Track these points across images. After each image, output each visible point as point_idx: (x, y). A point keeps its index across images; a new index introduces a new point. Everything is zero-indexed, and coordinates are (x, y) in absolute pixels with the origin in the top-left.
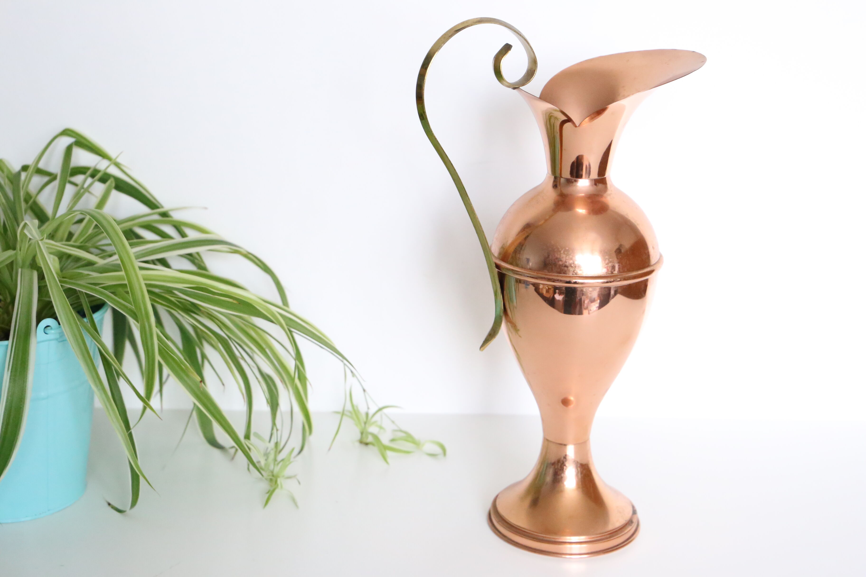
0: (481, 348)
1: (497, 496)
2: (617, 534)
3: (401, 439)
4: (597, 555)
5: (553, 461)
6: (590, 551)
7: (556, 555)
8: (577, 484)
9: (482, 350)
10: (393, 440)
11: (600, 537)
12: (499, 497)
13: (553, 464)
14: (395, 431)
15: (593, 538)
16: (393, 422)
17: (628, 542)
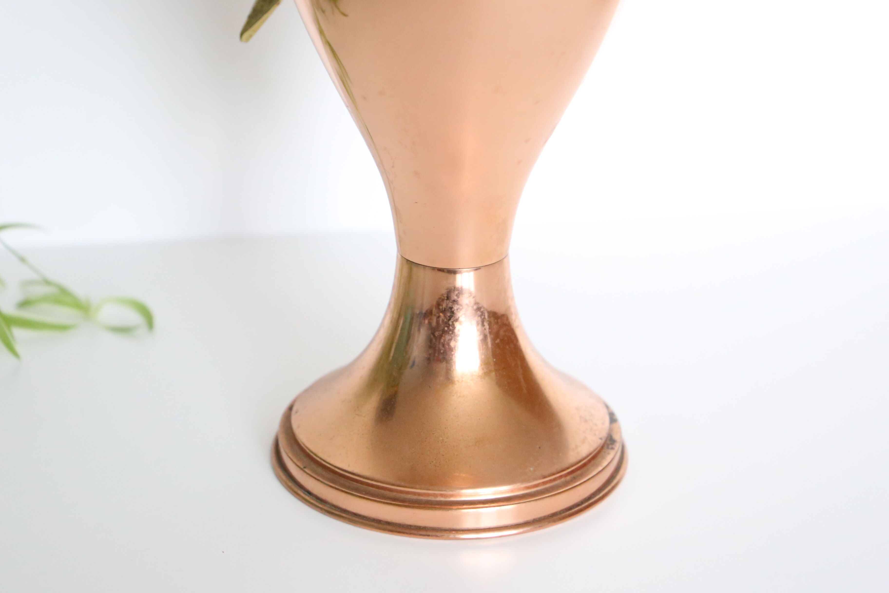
0: (242, 34)
1: (290, 408)
2: (581, 476)
3: (45, 299)
4: (536, 529)
5: (426, 308)
6: (521, 520)
7: (446, 534)
8: (485, 363)
9: (247, 40)
10: (24, 304)
11: (544, 483)
12: (295, 409)
13: (428, 314)
14: (27, 283)
15: (528, 488)
16: (22, 260)
17: (610, 487)
